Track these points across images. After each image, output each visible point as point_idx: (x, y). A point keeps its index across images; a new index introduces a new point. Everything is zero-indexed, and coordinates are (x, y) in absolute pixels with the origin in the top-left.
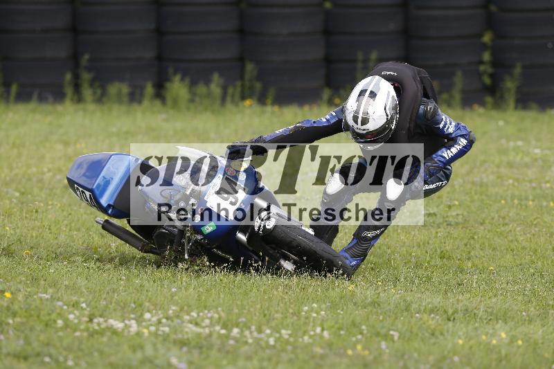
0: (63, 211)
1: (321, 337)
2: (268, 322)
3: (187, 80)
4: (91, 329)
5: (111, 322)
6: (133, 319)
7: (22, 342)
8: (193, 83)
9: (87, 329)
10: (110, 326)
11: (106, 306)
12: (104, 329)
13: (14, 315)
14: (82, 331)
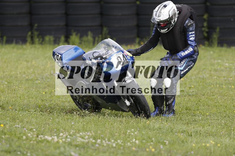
0: (26, 90)
1: (135, 143)
2: (113, 137)
4: (38, 140)
5: (46, 137)
6: (56, 136)
7: (8, 145)
8: (81, 36)
9: (36, 140)
10: (46, 139)
11: (44, 130)
12: (43, 140)
13: (5, 134)
14: (34, 141)
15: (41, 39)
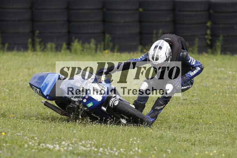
0: (27, 98)
1: (138, 152)
2: (115, 145)
3: (81, 42)
4: (39, 149)
5: (48, 145)
6: (57, 144)
7: (9, 154)
8: (83, 43)
9: (37, 149)
10: (47, 147)
11: (46, 139)
12: (45, 148)
13: (6, 142)
14: (35, 149)
15: (43, 47)
